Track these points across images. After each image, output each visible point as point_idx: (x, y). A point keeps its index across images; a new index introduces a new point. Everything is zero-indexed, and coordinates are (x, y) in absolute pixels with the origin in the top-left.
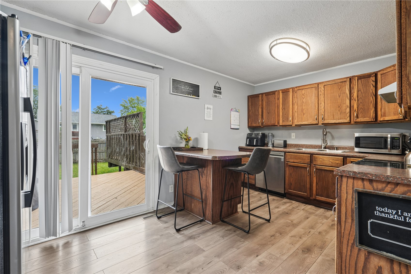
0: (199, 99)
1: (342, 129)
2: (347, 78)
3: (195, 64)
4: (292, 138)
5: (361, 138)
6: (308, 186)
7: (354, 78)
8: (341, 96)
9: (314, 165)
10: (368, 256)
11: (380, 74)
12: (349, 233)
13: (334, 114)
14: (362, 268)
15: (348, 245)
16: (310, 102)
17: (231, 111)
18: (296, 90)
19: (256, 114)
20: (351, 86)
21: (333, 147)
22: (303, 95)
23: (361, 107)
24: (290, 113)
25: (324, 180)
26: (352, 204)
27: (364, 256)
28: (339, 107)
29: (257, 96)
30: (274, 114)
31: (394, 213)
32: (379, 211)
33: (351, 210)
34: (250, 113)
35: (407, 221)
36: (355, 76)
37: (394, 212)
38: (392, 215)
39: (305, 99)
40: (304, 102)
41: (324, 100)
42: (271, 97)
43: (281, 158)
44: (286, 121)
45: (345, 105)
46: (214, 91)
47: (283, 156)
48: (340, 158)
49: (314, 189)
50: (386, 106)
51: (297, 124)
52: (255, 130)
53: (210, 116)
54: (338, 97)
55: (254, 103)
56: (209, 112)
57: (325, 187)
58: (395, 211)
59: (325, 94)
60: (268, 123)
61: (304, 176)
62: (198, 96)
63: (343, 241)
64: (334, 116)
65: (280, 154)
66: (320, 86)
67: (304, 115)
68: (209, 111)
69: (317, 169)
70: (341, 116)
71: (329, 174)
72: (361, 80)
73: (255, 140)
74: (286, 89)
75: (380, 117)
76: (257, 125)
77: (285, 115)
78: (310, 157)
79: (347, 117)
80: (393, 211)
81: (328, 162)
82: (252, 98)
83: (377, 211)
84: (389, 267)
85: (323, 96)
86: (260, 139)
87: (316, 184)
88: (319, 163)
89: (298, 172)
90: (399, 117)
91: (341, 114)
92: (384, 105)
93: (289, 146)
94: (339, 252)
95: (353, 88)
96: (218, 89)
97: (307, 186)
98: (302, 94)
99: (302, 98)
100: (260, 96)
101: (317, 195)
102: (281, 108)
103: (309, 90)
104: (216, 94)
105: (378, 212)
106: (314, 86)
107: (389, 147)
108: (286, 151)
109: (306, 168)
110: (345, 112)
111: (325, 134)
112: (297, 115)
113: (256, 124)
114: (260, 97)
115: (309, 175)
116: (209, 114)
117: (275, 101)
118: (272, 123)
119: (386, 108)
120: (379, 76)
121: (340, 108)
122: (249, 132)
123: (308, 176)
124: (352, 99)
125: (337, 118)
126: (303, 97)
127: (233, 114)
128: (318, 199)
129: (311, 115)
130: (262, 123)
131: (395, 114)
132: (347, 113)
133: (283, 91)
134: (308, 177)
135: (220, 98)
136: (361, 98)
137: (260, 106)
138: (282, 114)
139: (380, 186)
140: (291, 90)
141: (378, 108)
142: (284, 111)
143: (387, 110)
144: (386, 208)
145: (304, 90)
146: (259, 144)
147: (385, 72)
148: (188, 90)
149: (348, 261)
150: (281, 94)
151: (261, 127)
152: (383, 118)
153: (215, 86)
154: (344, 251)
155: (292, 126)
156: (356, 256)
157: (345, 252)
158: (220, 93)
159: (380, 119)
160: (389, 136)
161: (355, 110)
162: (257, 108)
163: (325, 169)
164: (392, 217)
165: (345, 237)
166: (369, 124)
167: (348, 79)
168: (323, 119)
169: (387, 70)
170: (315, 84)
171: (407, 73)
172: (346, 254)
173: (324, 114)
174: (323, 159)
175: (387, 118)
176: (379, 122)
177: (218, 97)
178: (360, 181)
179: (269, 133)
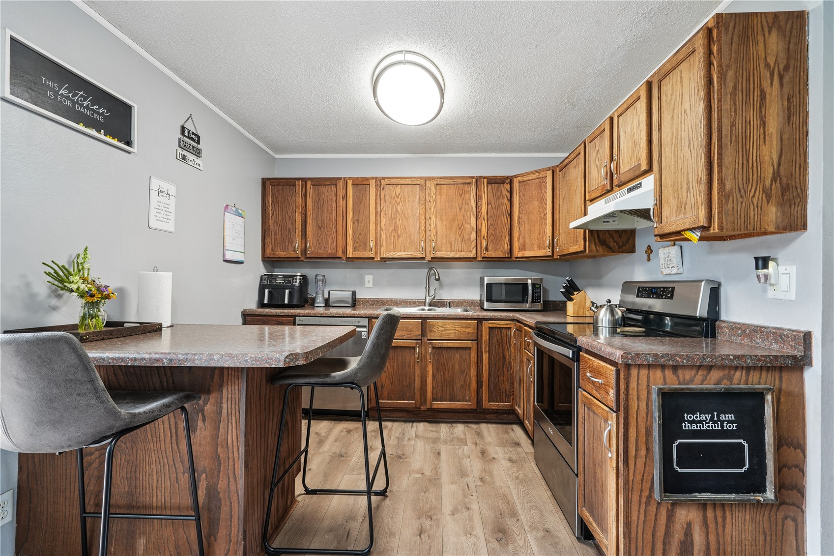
0: (129, 153)
1: (456, 268)
2: (472, 177)
3: (119, 27)
4: (366, 286)
5: (493, 285)
6: (418, 384)
7: (482, 179)
8: (463, 209)
9: (428, 340)
10: (672, 510)
11: (517, 181)
12: (641, 478)
13: (453, 240)
14: (662, 538)
15: (640, 502)
16: (410, 213)
17: (225, 211)
18: (383, 184)
19: (288, 227)
20: (478, 194)
21: (442, 302)
22: (398, 197)
23: (491, 231)
24: (371, 232)
25: (447, 367)
26: (647, 417)
27: (665, 513)
28: (460, 228)
29: (289, 183)
30: (335, 231)
31: (708, 419)
32: (689, 422)
33: (646, 431)
34: (269, 223)
35: (725, 428)
36: (484, 178)
37: (709, 417)
38: (706, 423)
39: (401, 205)
40: (399, 211)
41: (435, 213)
42: (328, 193)
43: (361, 332)
44: (360, 248)
45: (468, 226)
46: (180, 142)
47: (365, 327)
48: (472, 323)
49: (429, 388)
50: (526, 233)
51: (385, 257)
52: (277, 268)
53: (167, 217)
54: (458, 210)
55: (280, 199)
56: (165, 206)
57: (448, 381)
58: (710, 415)
59: (438, 201)
60: (319, 251)
61: (410, 365)
62: (129, 143)
63: (631, 499)
64: (451, 244)
65: (359, 322)
66: (428, 184)
67: (398, 238)
68: (165, 200)
69: (433, 348)
70: (463, 246)
71: (455, 355)
72: (492, 186)
73: (287, 291)
74: (361, 178)
75: (517, 252)
76: (291, 254)
77: (360, 236)
78: (420, 325)
79: (472, 247)
80: (707, 415)
81: (453, 331)
82: (274, 185)
83: (686, 421)
84: (701, 517)
85: (435, 204)
86: (299, 288)
87: (432, 378)
88: (436, 335)
89: (398, 359)
90: (546, 252)
91: (463, 242)
92: (523, 232)
93: (360, 304)
94: (626, 522)
95: (481, 198)
96: (192, 139)
97: (416, 384)
98: (396, 195)
99: (396, 203)
100: (299, 184)
101: (434, 399)
102: (350, 218)
103: (407, 188)
104: (185, 153)
105: (686, 423)
106: (418, 183)
107: (530, 299)
108: (371, 314)
109: (414, 348)
110: (469, 239)
111: (437, 277)
112: (386, 238)
113: (286, 253)
114: (297, 187)
115: (420, 362)
116: (163, 212)
117: (336, 200)
118: (330, 251)
119: (527, 237)
120: (516, 185)
121: (461, 230)
122: (263, 271)
123: (416, 364)
124: (479, 216)
125: (457, 248)
126: (398, 200)
127: (231, 219)
128: (435, 407)
129: (412, 239)
130: (305, 250)
131: (539, 248)
132: (472, 240)
133: (356, 182)
134: (416, 367)
135: (198, 167)
136: (491, 217)
137: (299, 208)
138: (353, 232)
139: (688, 374)
140: (373, 182)
141: (515, 235)
142: (358, 226)
143: (527, 240)
144: (698, 413)
145: (399, 187)
146: (295, 302)
147: (525, 179)
148: (87, 107)
149: (640, 535)
150: (350, 187)
151: (300, 259)
152: (523, 252)
153: (183, 128)
154: (634, 517)
155: (375, 260)
156: (654, 519)
157: (636, 518)
158: (198, 153)
159: (517, 253)
160: (530, 282)
161: (484, 237)
162: (289, 211)
163: (449, 345)
164: (705, 427)
165: (635, 488)
166: (501, 261)
167: (474, 180)
168: (434, 249)
169: (528, 176)
170: (421, 178)
171: (723, 178)
172: (637, 522)
173: (435, 239)
174: (444, 327)
175: (528, 254)
176: (515, 259)
177: (191, 163)
178: (659, 371)
179: (316, 276)
